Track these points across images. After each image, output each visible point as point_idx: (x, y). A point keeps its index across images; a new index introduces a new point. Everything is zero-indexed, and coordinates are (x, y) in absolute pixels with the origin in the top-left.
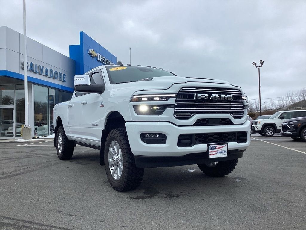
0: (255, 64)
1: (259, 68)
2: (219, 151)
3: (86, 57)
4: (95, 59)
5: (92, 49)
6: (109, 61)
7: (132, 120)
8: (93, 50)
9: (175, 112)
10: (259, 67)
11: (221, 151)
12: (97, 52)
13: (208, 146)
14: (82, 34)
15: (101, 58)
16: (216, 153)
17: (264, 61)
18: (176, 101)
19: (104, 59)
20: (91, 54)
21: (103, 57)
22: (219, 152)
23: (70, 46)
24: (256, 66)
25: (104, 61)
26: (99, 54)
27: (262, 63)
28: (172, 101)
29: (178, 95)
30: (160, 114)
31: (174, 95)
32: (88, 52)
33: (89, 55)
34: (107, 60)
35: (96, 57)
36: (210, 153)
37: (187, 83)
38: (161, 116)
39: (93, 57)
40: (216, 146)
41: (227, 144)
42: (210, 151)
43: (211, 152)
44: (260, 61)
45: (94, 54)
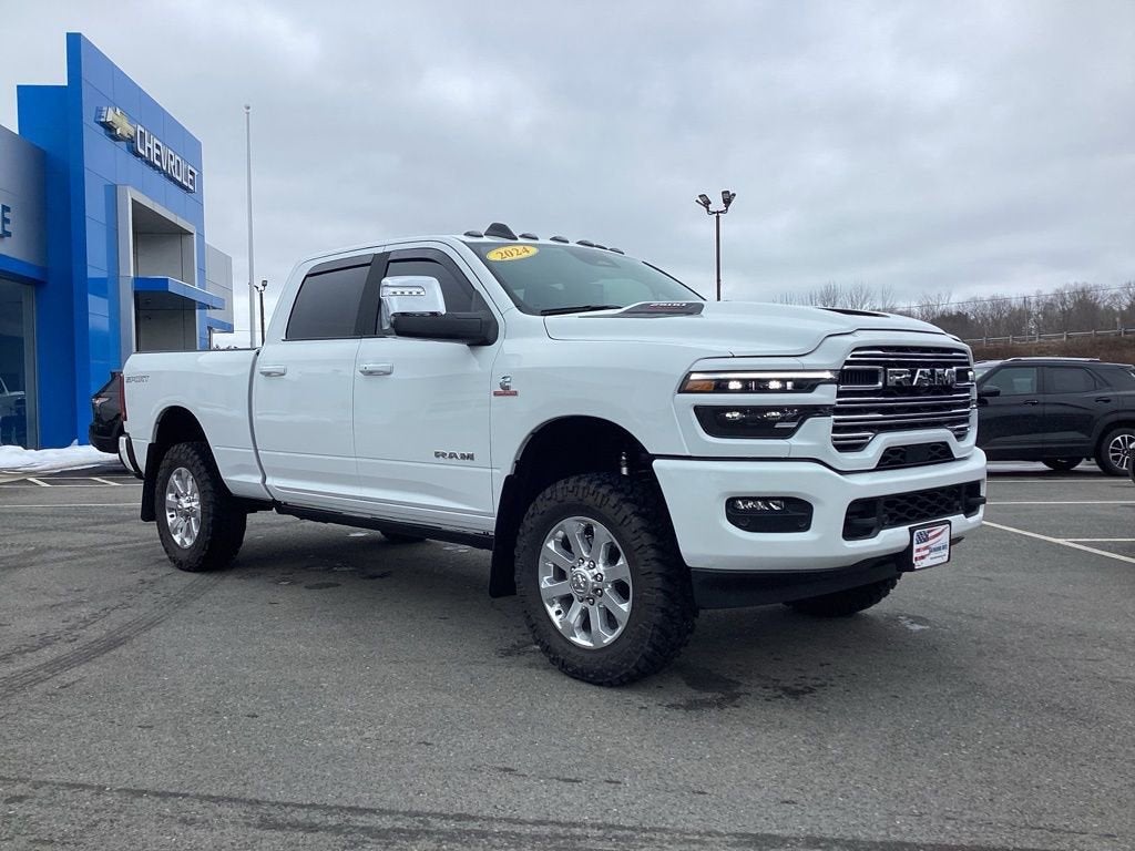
0: (707, 203)
1: (718, 217)
2: (933, 547)
3: (93, 138)
4: (123, 145)
5: (115, 106)
6: (178, 158)
7: (688, 454)
8: (118, 111)
9: (836, 429)
10: (718, 212)
11: (937, 545)
12: (132, 120)
13: (912, 531)
14: (74, 41)
15: (147, 144)
16: (927, 552)
17: (734, 195)
18: (840, 394)
19: (158, 147)
20: (108, 128)
21: (156, 141)
22: (935, 550)
23: (18, 87)
24: (708, 208)
25: (158, 157)
26: (140, 128)
27: (728, 199)
28: (826, 395)
29: (843, 377)
30: (787, 433)
31: (827, 375)
32: (100, 117)
33: (102, 130)
34: (170, 152)
35: (131, 141)
36: (915, 555)
37: (856, 333)
38: (793, 441)
39: (116, 138)
40: (929, 532)
41: (950, 523)
42: (916, 547)
43: (918, 550)
44: (723, 193)
45: (124, 127)
